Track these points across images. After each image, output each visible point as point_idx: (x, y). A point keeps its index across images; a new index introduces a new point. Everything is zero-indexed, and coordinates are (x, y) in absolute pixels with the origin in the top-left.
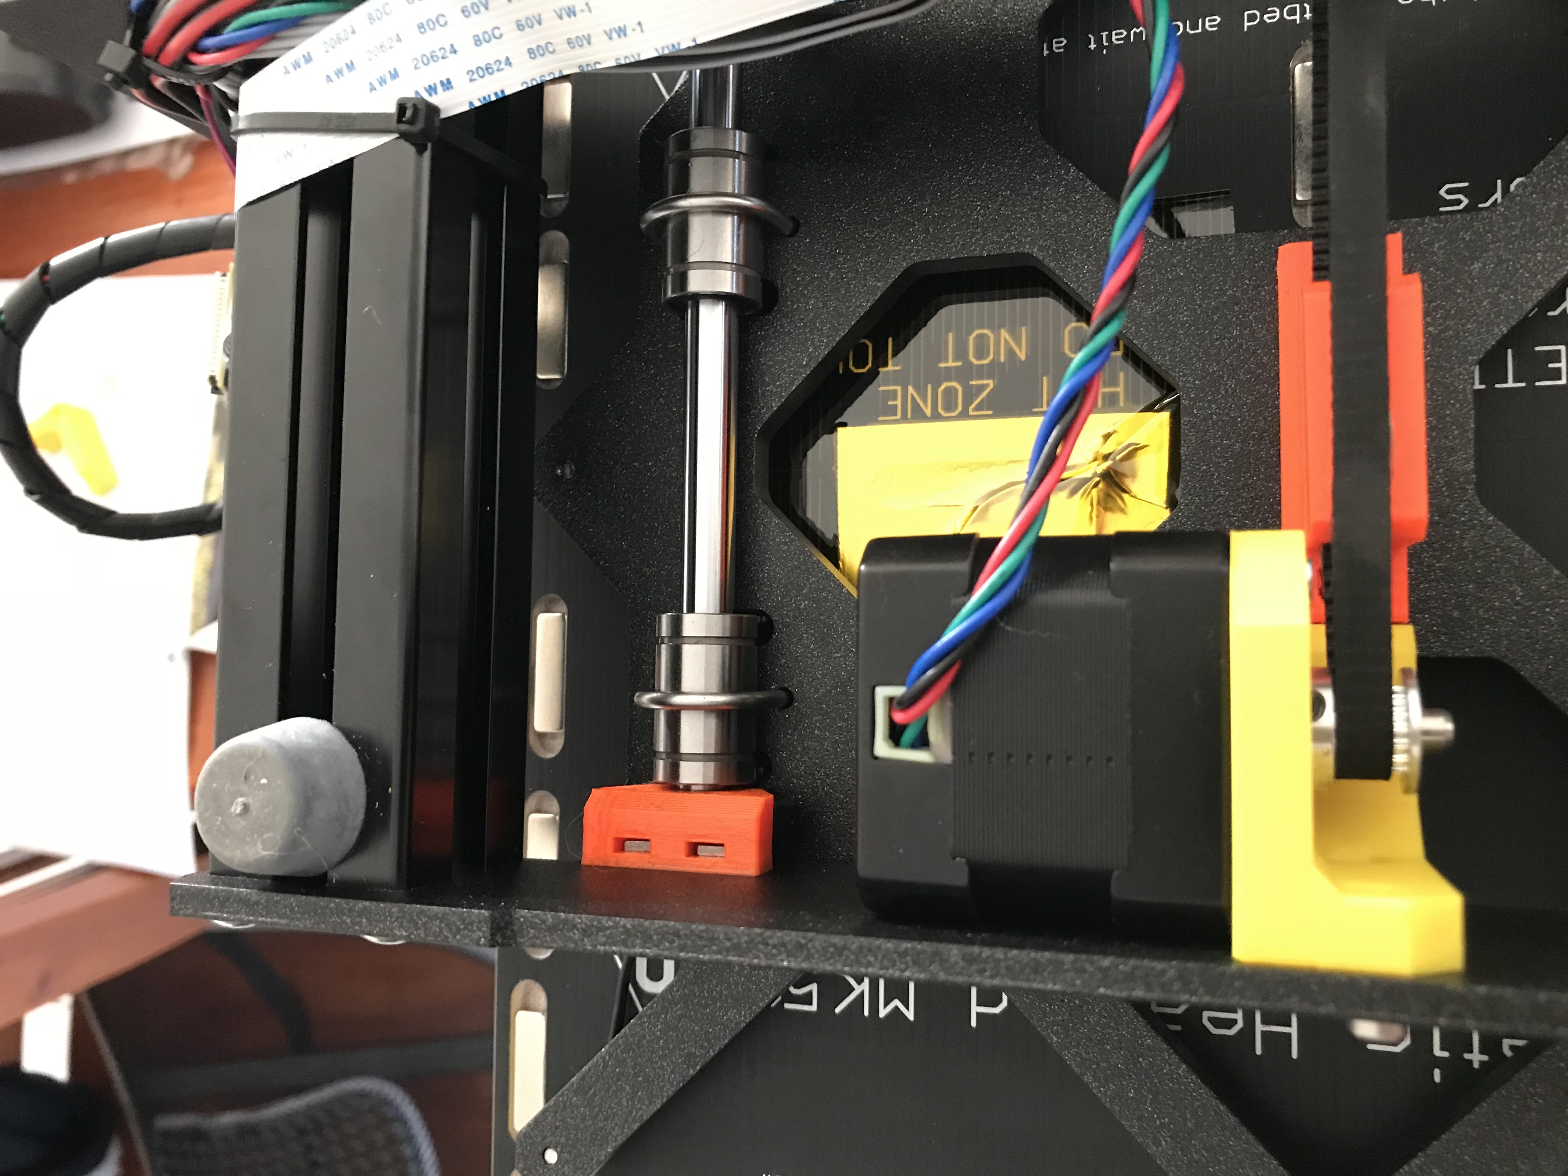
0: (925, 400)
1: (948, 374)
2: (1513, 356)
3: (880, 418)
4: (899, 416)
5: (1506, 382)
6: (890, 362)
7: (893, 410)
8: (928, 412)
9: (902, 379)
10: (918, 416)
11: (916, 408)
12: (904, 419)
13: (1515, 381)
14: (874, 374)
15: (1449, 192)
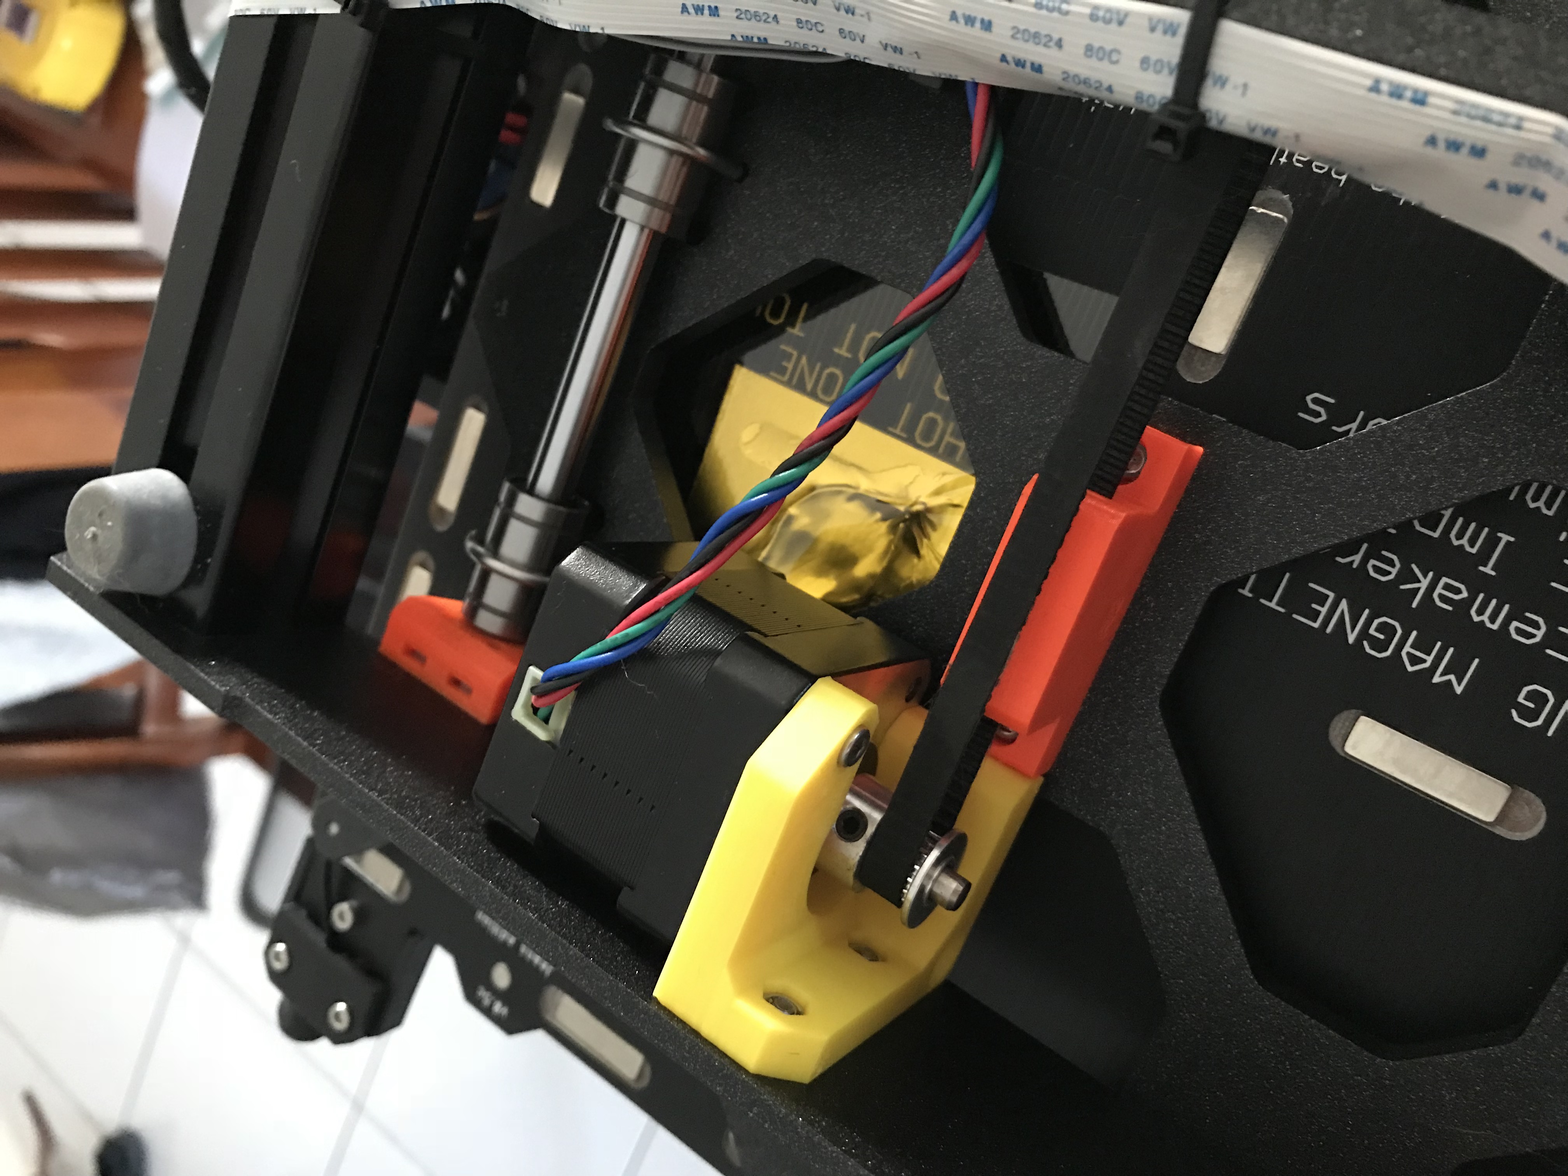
0: (811, 372)
1: (837, 361)
2: (1289, 581)
3: (772, 374)
4: (786, 378)
5: (1271, 601)
6: (799, 325)
7: (782, 371)
8: (809, 387)
9: (801, 346)
10: (800, 387)
11: (802, 379)
12: (788, 384)
13: (1278, 604)
14: (780, 330)
15: (1316, 401)
